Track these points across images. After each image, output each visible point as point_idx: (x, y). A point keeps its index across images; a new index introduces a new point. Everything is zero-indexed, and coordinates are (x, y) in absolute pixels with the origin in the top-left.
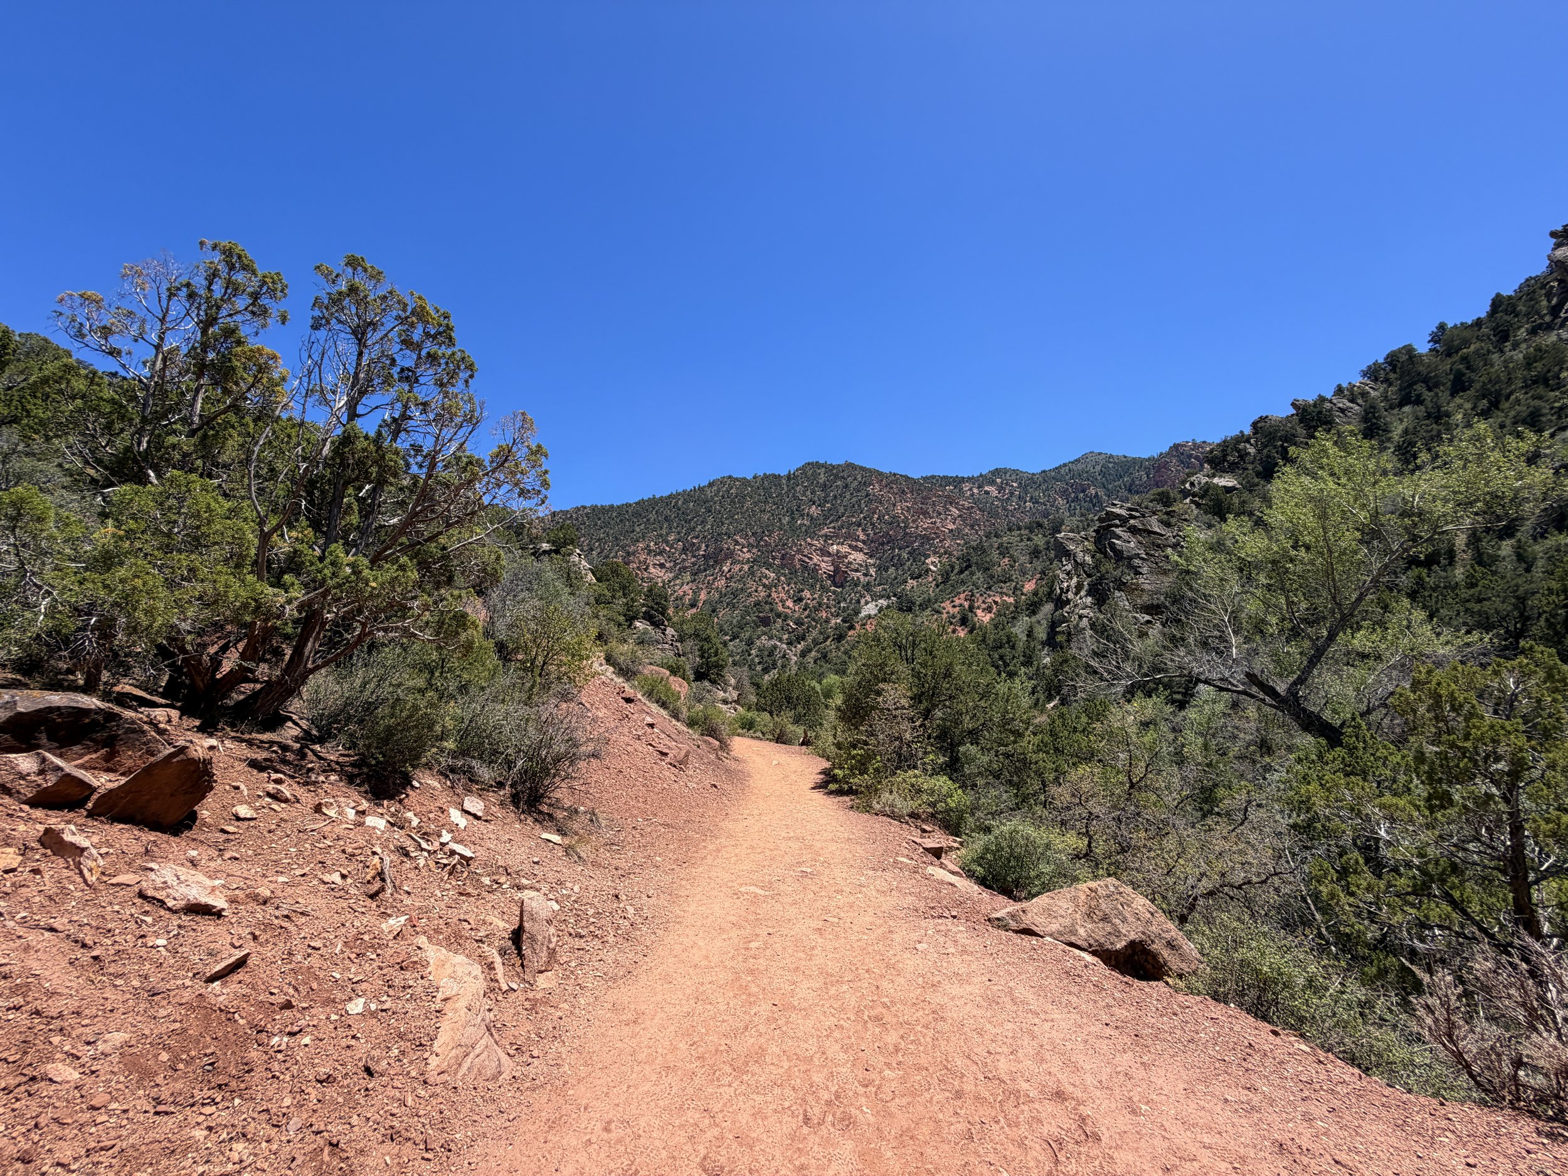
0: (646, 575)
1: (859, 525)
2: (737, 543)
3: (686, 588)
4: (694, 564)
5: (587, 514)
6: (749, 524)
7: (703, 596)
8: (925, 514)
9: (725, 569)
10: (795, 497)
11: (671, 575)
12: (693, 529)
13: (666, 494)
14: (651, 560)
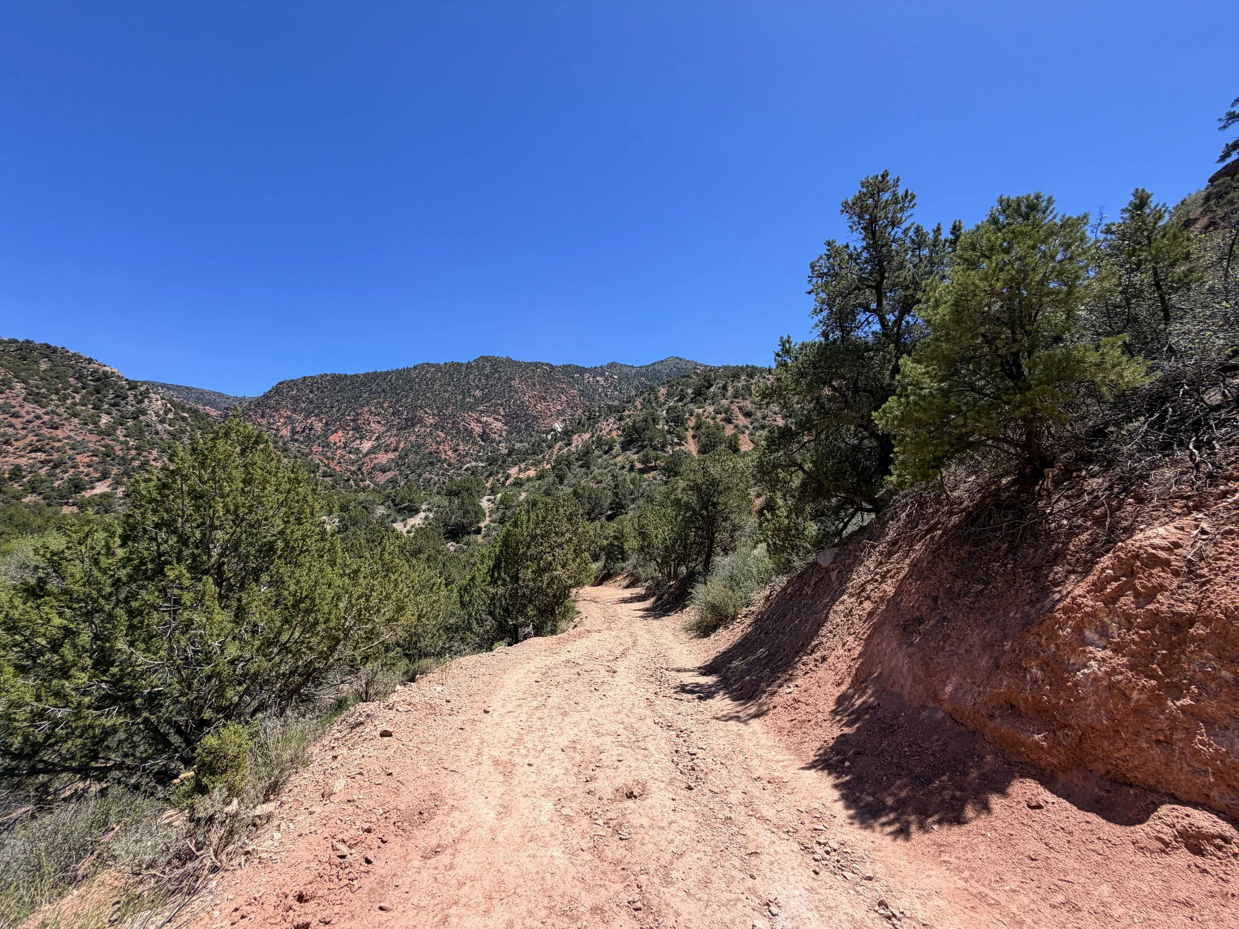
0: (368, 428)
1: (502, 406)
2: (426, 413)
3: (392, 439)
4: (399, 423)
5: (328, 380)
6: (435, 401)
7: (402, 445)
8: (545, 399)
9: (416, 430)
10: (468, 383)
11: (385, 429)
12: (400, 401)
13: (384, 370)
14: (371, 418)
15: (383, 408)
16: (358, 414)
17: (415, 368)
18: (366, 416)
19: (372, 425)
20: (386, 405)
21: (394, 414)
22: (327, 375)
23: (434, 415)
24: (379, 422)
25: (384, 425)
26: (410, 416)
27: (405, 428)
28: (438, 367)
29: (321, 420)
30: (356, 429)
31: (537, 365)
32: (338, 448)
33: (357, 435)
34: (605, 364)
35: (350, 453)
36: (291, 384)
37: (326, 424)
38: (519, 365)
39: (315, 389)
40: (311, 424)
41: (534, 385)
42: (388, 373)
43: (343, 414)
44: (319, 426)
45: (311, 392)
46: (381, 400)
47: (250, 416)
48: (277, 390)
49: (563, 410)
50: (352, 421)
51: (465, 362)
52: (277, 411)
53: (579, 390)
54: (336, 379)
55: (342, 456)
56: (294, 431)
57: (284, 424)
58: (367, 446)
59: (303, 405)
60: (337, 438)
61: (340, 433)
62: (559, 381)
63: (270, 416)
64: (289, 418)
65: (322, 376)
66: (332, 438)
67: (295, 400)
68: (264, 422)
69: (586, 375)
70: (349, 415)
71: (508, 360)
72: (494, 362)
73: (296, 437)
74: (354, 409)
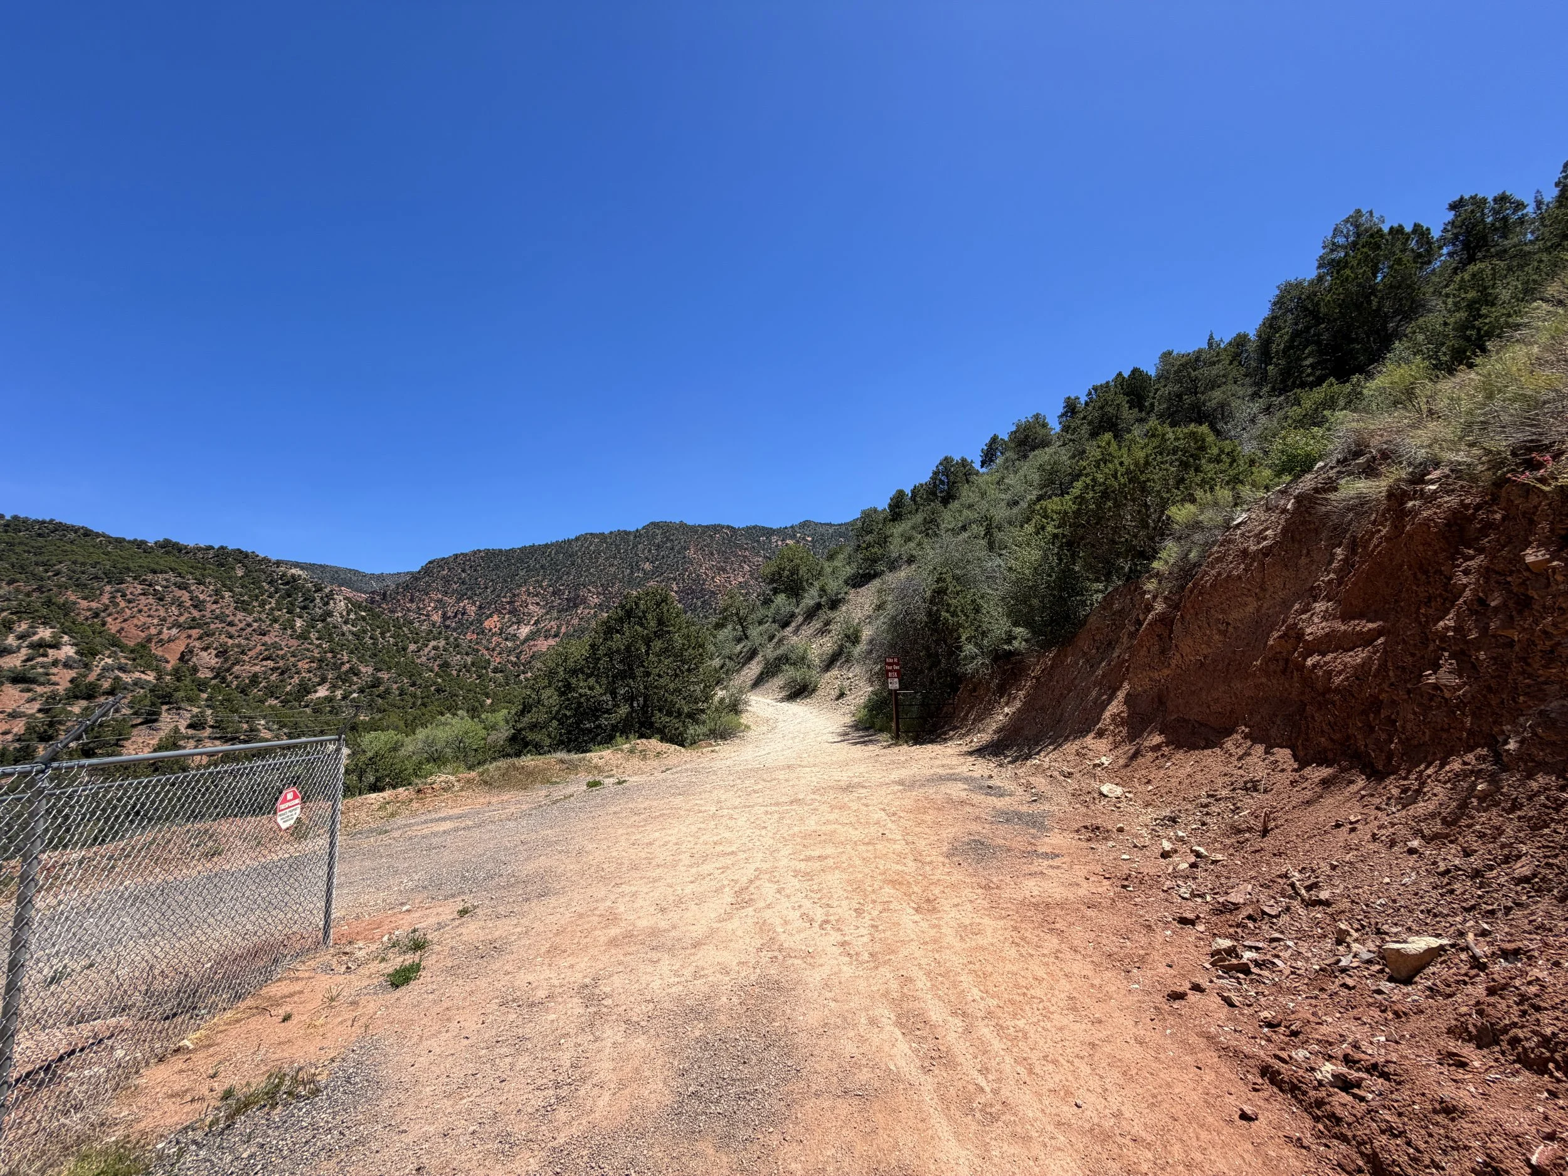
15: (542, 587)
16: (514, 595)
17: (577, 539)
18: (524, 597)
19: (530, 607)
20: (545, 584)
21: (554, 594)
22: (480, 551)
23: (598, 594)
24: (538, 604)
25: (544, 607)
26: (572, 595)
27: (567, 610)
28: (602, 537)
29: (474, 603)
30: (513, 612)
31: (717, 528)
32: (493, 634)
33: (514, 620)
34: (796, 522)
35: (506, 639)
36: (442, 563)
37: (480, 607)
38: (693, 529)
39: (467, 567)
40: (464, 608)
41: (712, 554)
42: (546, 546)
43: (498, 596)
44: (472, 610)
45: (463, 571)
46: (540, 578)
47: (398, 601)
48: (427, 570)
49: (746, 582)
50: (508, 603)
51: (632, 529)
52: (427, 594)
53: (765, 557)
54: (491, 555)
55: (498, 644)
56: (445, 617)
57: (435, 608)
58: (524, 631)
59: (455, 587)
60: (492, 623)
61: (495, 618)
62: (741, 547)
63: (420, 600)
64: (440, 601)
65: (475, 553)
66: (487, 624)
67: (447, 581)
68: (414, 606)
69: (774, 538)
70: (505, 597)
71: (682, 525)
72: (665, 528)
73: (448, 623)
74: (511, 590)
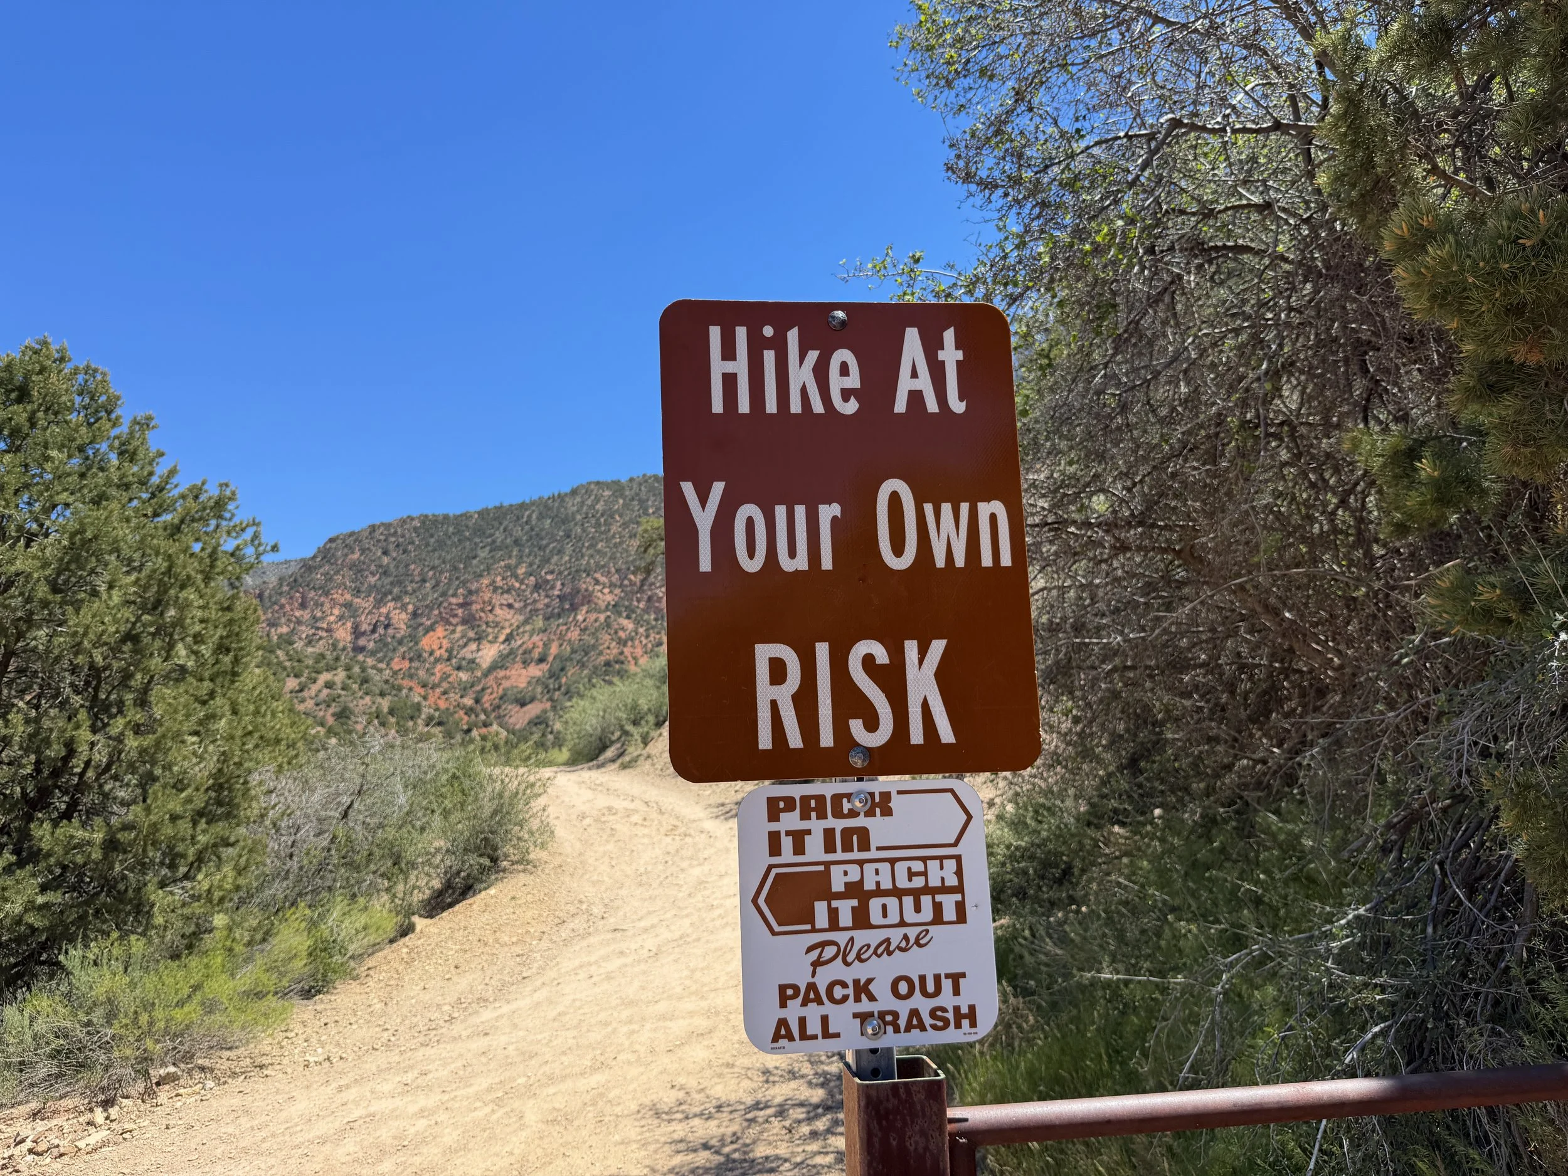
15: (516, 577)
16: (470, 592)
17: (574, 492)
18: (487, 596)
19: (498, 611)
20: (521, 571)
21: (537, 587)
22: (412, 519)
23: (612, 585)
24: (510, 606)
25: (520, 611)
26: (567, 590)
27: (559, 616)
28: (617, 488)
29: (404, 607)
30: (469, 621)
32: (437, 660)
33: (471, 634)
35: (459, 668)
36: (350, 541)
37: (415, 615)
39: (391, 547)
40: (387, 617)
42: (523, 506)
43: (444, 594)
44: (401, 619)
45: (385, 553)
46: (513, 562)
47: (282, 607)
48: (326, 554)
50: (461, 605)
52: (327, 594)
54: (429, 525)
55: (445, 677)
56: (357, 633)
57: (341, 618)
58: (488, 654)
59: (372, 580)
60: (435, 641)
61: (440, 631)
63: (317, 604)
64: (348, 605)
65: (403, 522)
66: (427, 642)
67: (358, 569)
68: (306, 615)
70: (454, 595)
73: (362, 642)
74: (464, 583)
